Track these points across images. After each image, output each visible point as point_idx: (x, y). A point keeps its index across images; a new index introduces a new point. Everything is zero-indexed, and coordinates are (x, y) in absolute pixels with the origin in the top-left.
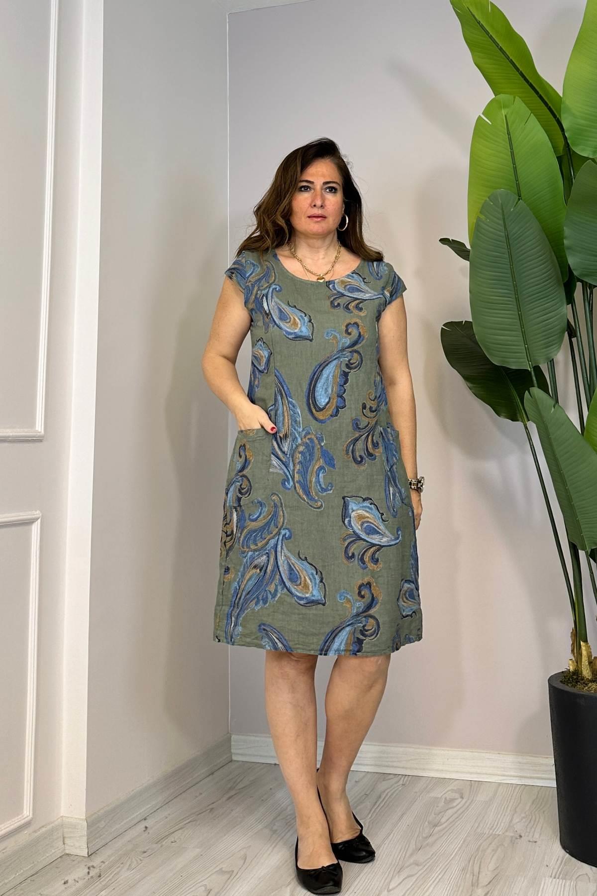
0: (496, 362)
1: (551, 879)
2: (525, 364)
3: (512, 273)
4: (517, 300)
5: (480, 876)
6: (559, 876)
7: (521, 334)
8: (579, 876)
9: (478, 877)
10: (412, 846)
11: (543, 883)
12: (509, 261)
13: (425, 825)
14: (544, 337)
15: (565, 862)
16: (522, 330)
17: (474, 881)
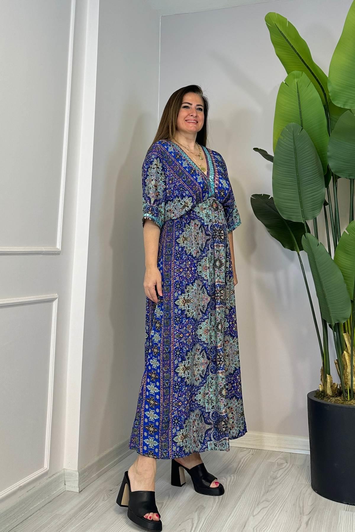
0: (285, 217)
2: (301, 219)
3: (297, 169)
4: (298, 184)
5: (304, 508)
7: (299, 202)
10: (263, 490)
12: (295, 162)
14: (313, 205)
16: (300, 201)
17: (301, 511)
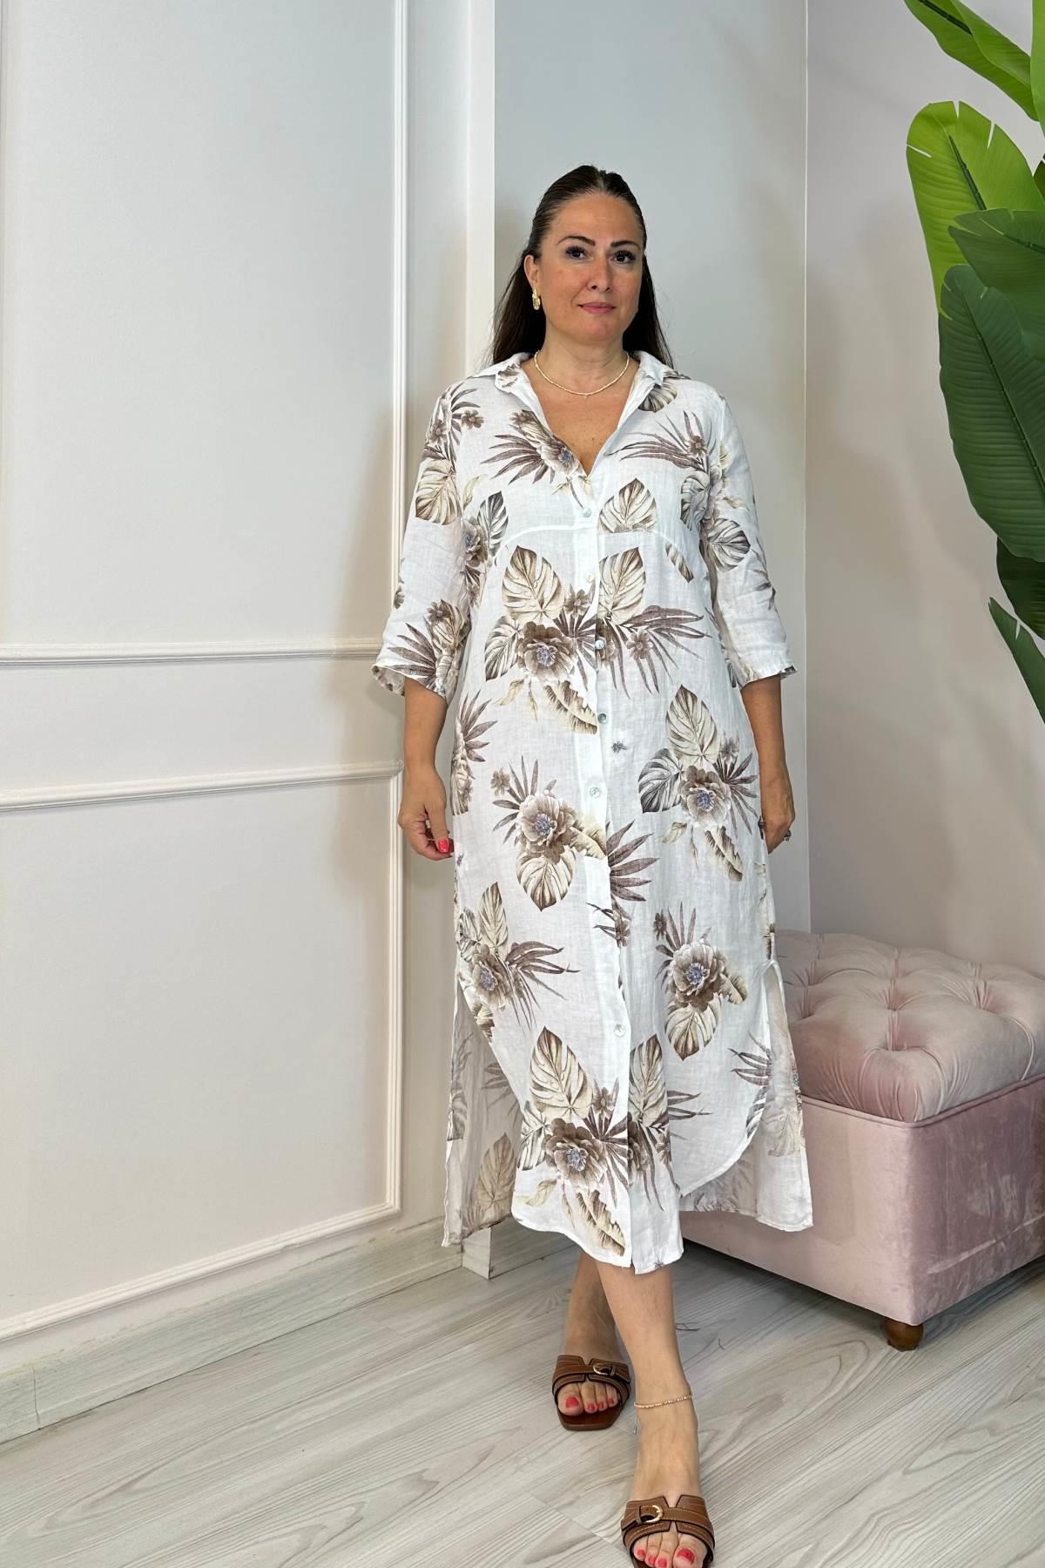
10: (1007, 1391)
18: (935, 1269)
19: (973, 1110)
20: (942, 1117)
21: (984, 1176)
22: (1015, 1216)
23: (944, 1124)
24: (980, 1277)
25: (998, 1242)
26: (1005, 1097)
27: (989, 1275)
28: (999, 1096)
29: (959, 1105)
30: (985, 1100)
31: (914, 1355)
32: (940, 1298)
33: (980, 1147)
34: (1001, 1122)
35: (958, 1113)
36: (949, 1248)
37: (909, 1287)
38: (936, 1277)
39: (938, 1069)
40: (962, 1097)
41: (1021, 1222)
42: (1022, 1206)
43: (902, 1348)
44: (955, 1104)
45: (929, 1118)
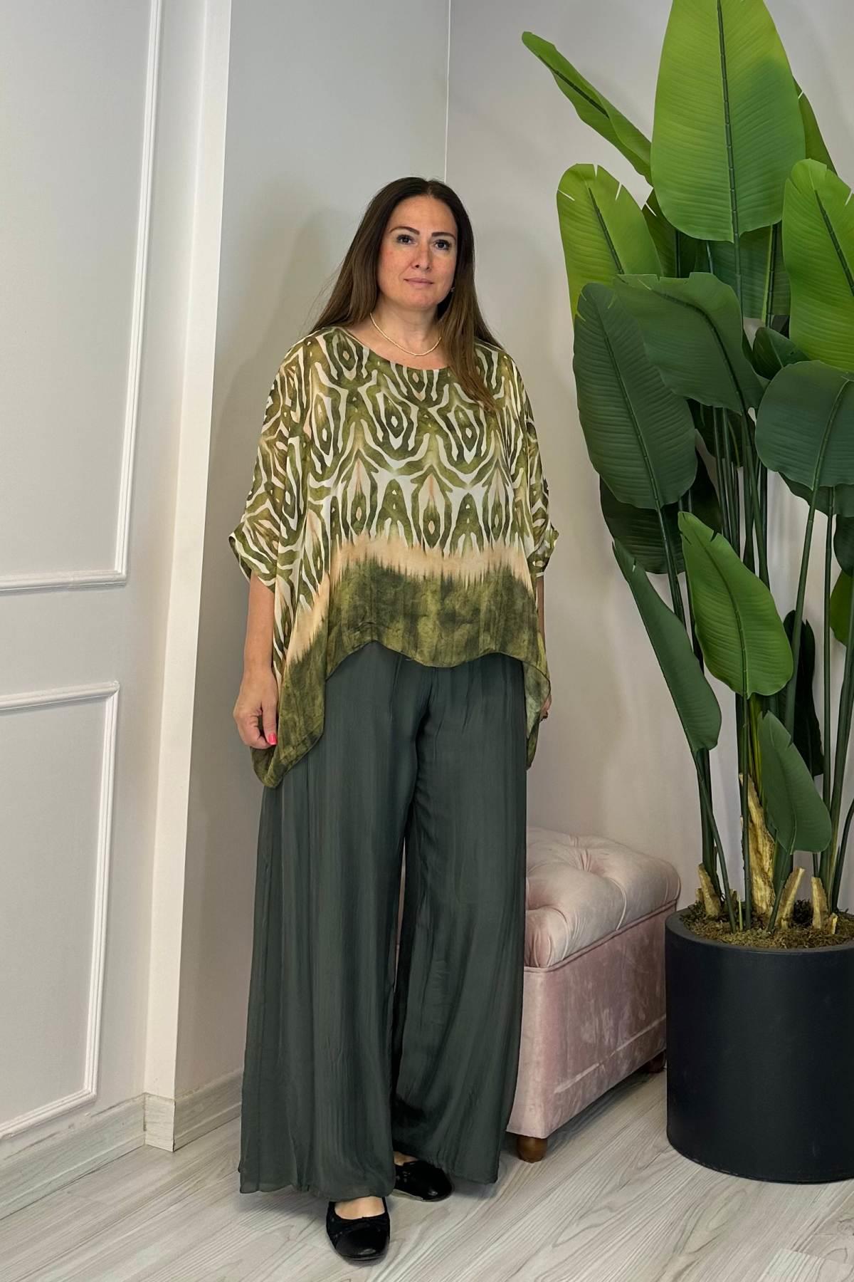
1: (791, 1252)
5: (692, 1235)
6: (805, 1248)
8: (835, 1250)
9: (689, 1237)
10: (617, 1179)
11: (777, 1256)
13: (648, 1149)
15: (823, 1228)
17: (680, 1243)
18: (559, 1089)
19: (585, 956)
20: (566, 961)
21: (592, 1009)
22: (612, 1044)
23: (566, 968)
24: (588, 1096)
25: (600, 1065)
26: (606, 944)
27: (593, 1093)
28: (601, 945)
29: (578, 951)
30: (593, 946)
31: (542, 1164)
32: (562, 1113)
33: (590, 986)
34: (604, 964)
35: (575, 959)
36: (569, 1071)
37: (540, 1106)
38: (560, 1094)
39: (565, 923)
40: (579, 945)
41: (615, 1048)
42: (616, 1037)
43: (531, 1160)
44: (575, 950)
45: (557, 963)
